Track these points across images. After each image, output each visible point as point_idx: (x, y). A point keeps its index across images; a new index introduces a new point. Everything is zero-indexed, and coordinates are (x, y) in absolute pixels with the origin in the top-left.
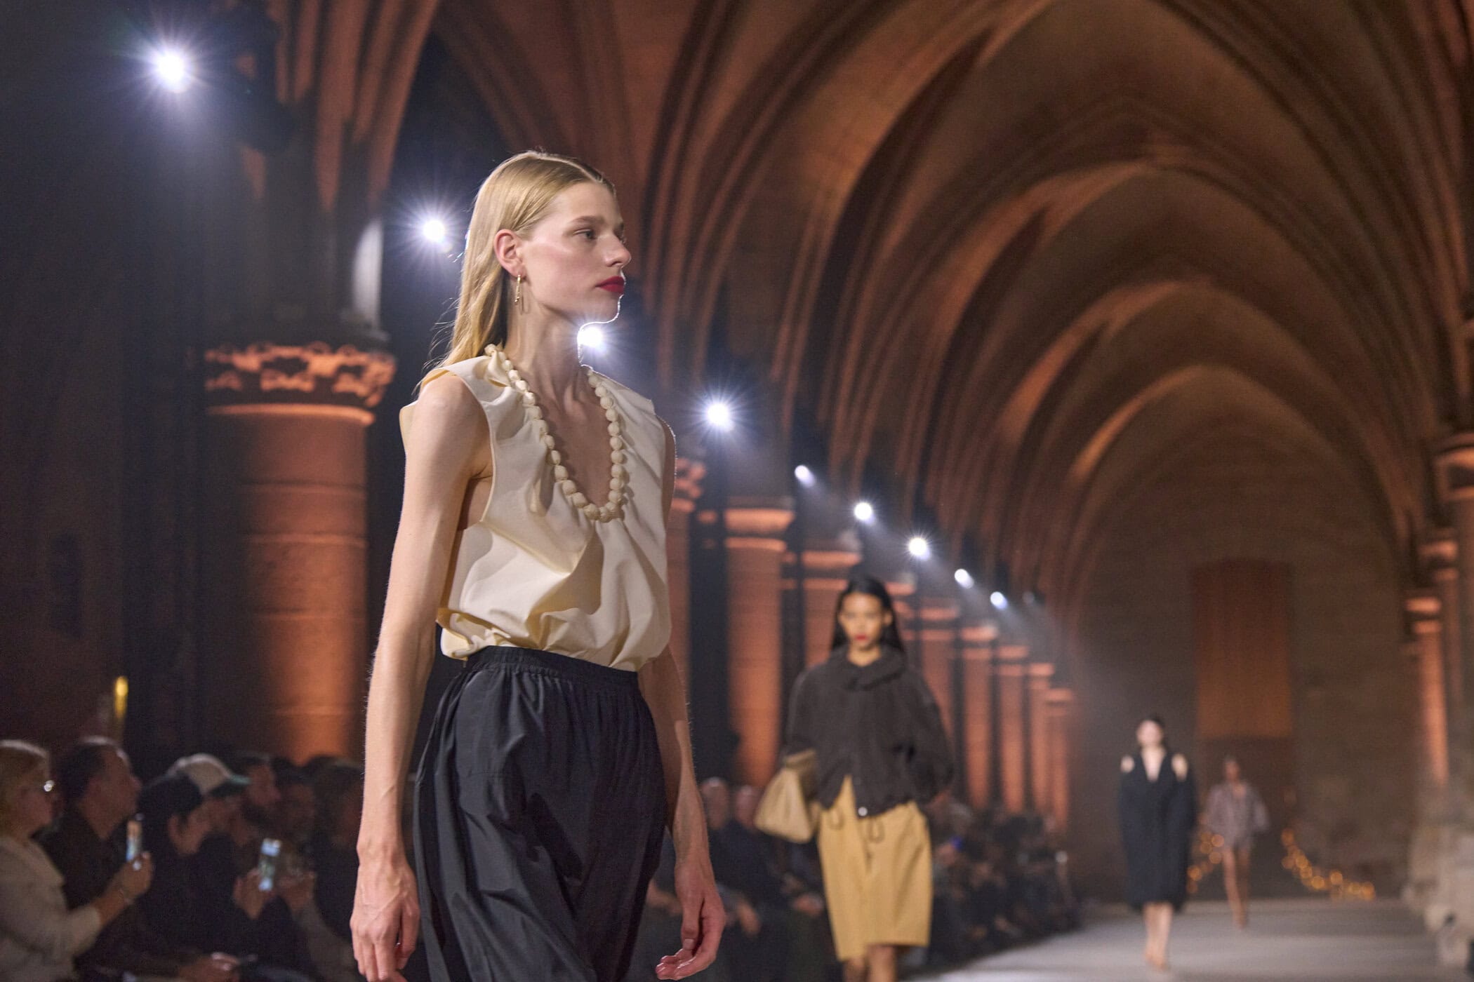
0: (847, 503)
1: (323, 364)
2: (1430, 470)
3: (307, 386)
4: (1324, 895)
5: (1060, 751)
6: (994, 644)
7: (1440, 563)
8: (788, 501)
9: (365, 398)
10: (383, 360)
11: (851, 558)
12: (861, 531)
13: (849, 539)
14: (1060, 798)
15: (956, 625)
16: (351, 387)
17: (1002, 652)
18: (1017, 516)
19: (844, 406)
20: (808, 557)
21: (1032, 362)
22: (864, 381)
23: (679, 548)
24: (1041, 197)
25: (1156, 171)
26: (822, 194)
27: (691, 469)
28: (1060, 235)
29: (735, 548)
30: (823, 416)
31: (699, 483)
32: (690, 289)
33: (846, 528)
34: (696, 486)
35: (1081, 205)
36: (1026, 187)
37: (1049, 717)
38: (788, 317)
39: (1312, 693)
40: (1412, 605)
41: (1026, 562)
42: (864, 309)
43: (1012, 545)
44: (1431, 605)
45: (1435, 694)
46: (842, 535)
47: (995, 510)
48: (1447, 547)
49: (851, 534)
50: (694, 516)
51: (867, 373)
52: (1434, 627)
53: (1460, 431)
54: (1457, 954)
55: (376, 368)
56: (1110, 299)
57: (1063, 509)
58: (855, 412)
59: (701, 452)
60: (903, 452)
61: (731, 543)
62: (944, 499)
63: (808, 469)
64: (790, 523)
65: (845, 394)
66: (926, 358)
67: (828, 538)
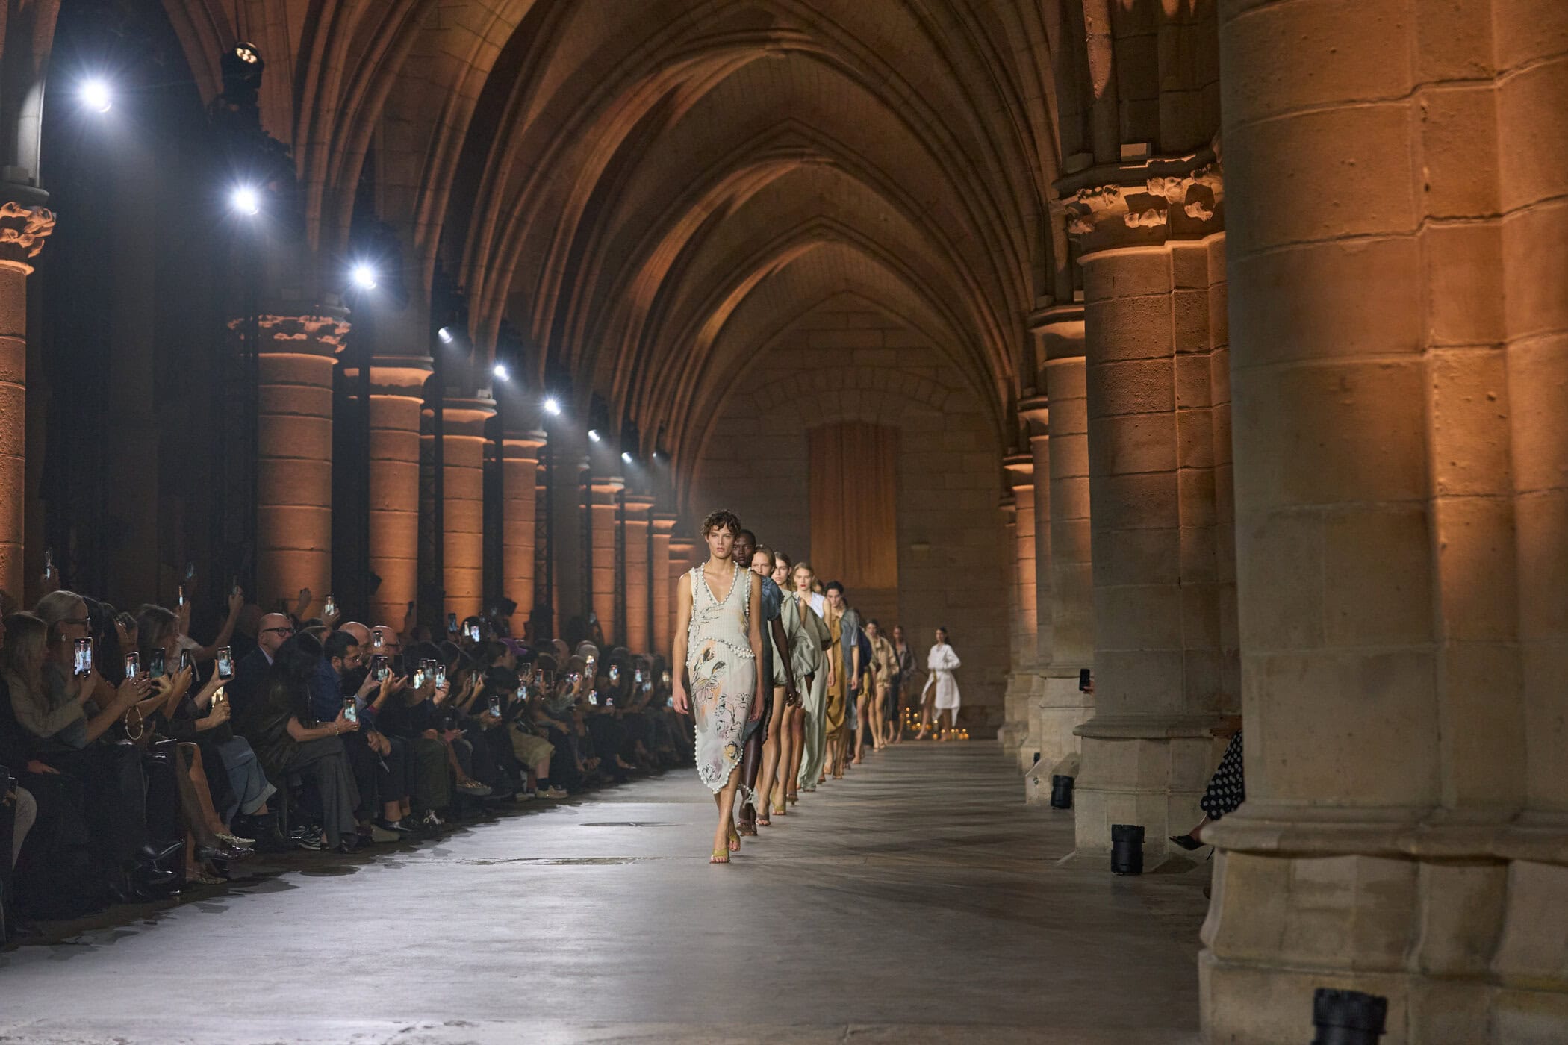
0: (484, 364)
2: (1029, 340)
6: (620, 498)
7: (1035, 428)
8: (431, 359)
9: (29, 250)
10: (44, 216)
11: (489, 414)
12: (498, 390)
13: (485, 395)
15: (586, 478)
16: (13, 240)
17: (628, 506)
18: (644, 378)
19: (483, 271)
20: (446, 411)
21: (661, 233)
22: (502, 248)
23: (323, 398)
24: (674, 76)
25: (782, 56)
26: (466, 68)
27: (337, 326)
28: (688, 114)
29: (376, 401)
30: (462, 281)
31: (344, 338)
32: (338, 159)
33: (484, 388)
34: (341, 342)
35: (708, 86)
36: (659, 67)
37: (672, 568)
38: (431, 185)
39: (916, 547)
40: (1012, 467)
41: (653, 420)
42: (502, 181)
43: (639, 405)
44: (1027, 468)
45: (1028, 551)
46: (480, 393)
47: (624, 371)
48: (1043, 414)
49: (489, 392)
50: (338, 370)
51: (505, 241)
52: (1031, 487)
53: (1055, 303)
54: (1039, 790)
55: (38, 222)
56: (740, 173)
57: (688, 369)
58: (494, 275)
59: (347, 310)
60: (538, 316)
61: (372, 397)
62: (576, 360)
63: (450, 331)
64: (429, 380)
65: (484, 260)
66: (562, 227)
67: (466, 395)
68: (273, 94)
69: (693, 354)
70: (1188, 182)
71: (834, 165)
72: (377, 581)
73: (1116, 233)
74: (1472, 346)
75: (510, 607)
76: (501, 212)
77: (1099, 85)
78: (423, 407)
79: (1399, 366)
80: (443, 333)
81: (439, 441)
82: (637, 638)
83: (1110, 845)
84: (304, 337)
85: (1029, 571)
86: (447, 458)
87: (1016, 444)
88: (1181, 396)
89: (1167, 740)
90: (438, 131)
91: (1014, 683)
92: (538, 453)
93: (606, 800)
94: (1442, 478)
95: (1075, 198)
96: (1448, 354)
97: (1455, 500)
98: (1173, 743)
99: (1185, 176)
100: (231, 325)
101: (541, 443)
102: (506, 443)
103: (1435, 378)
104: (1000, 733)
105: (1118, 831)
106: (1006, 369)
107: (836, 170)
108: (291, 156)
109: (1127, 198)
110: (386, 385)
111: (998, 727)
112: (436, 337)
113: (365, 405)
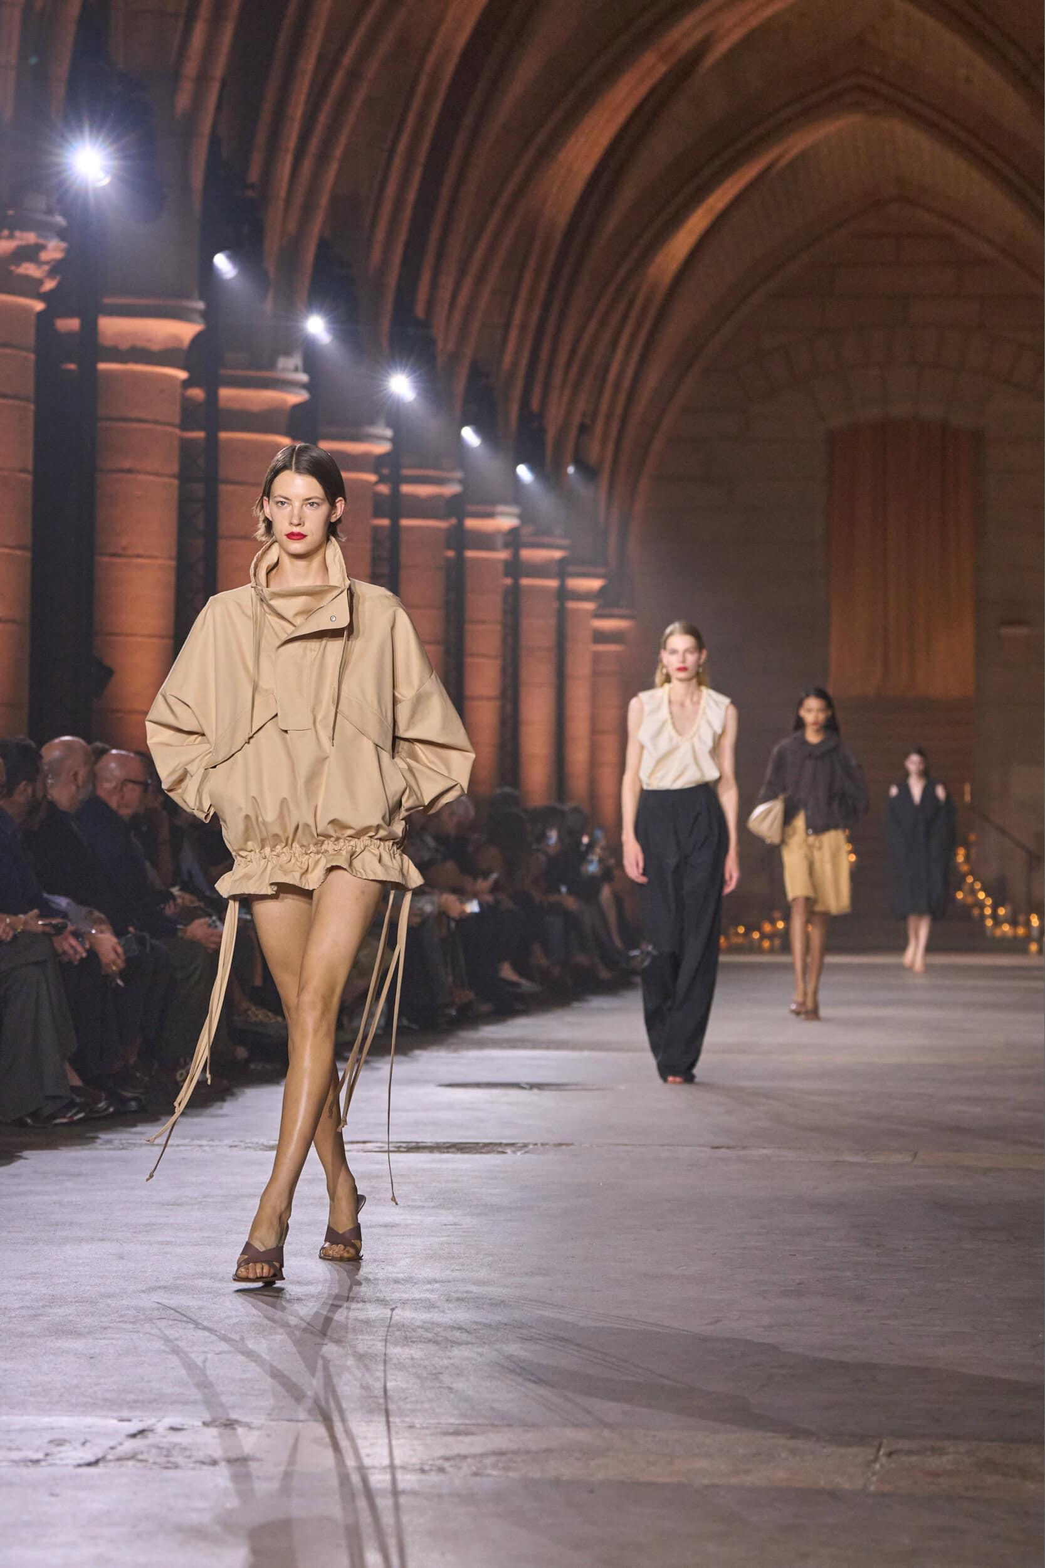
0: (290, 312)
6: (513, 539)
8: (201, 305)
11: (295, 398)
12: (311, 357)
13: (290, 366)
15: (456, 507)
17: (527, 554)
18: (557, 341)
19: (289, 159)
20: (225, 393)
21: (586, 100)
22: (323, 118)
23: (19, 367)
27: (40, 248)
29: (109, 374)
30: (254, 175)
31: (56, 268)
33: (287, 353)
34: (51, 274)
37: (597, 658)
38: (205, 10)
39: (1007, 631)
41: (569, 413)
42: (324, 6)
43: (547, 387)
46: (282, 361)
47: (523, 328)
49: (296, 360)
50: (44, 319)
51: (327, 107)
58: (307, 166)
59: (60, 220)
60: (380, 235)
61: (102, 366)
62: (442, 310)
63: (233, 258)
64: (197, 339)
65: (291, 140)
66: (421, 88)
67: (260, 367)
69: (639, 302)
76: (321, 58)
78: (186, 384)
80: (221, 262)
81: (212, 442)
86: (226, 469)
92: (377, 463)
93: (481, 1044)
101: (382, 448)
110: (124, 346)
112: (208, 267)
113: (89, 377)
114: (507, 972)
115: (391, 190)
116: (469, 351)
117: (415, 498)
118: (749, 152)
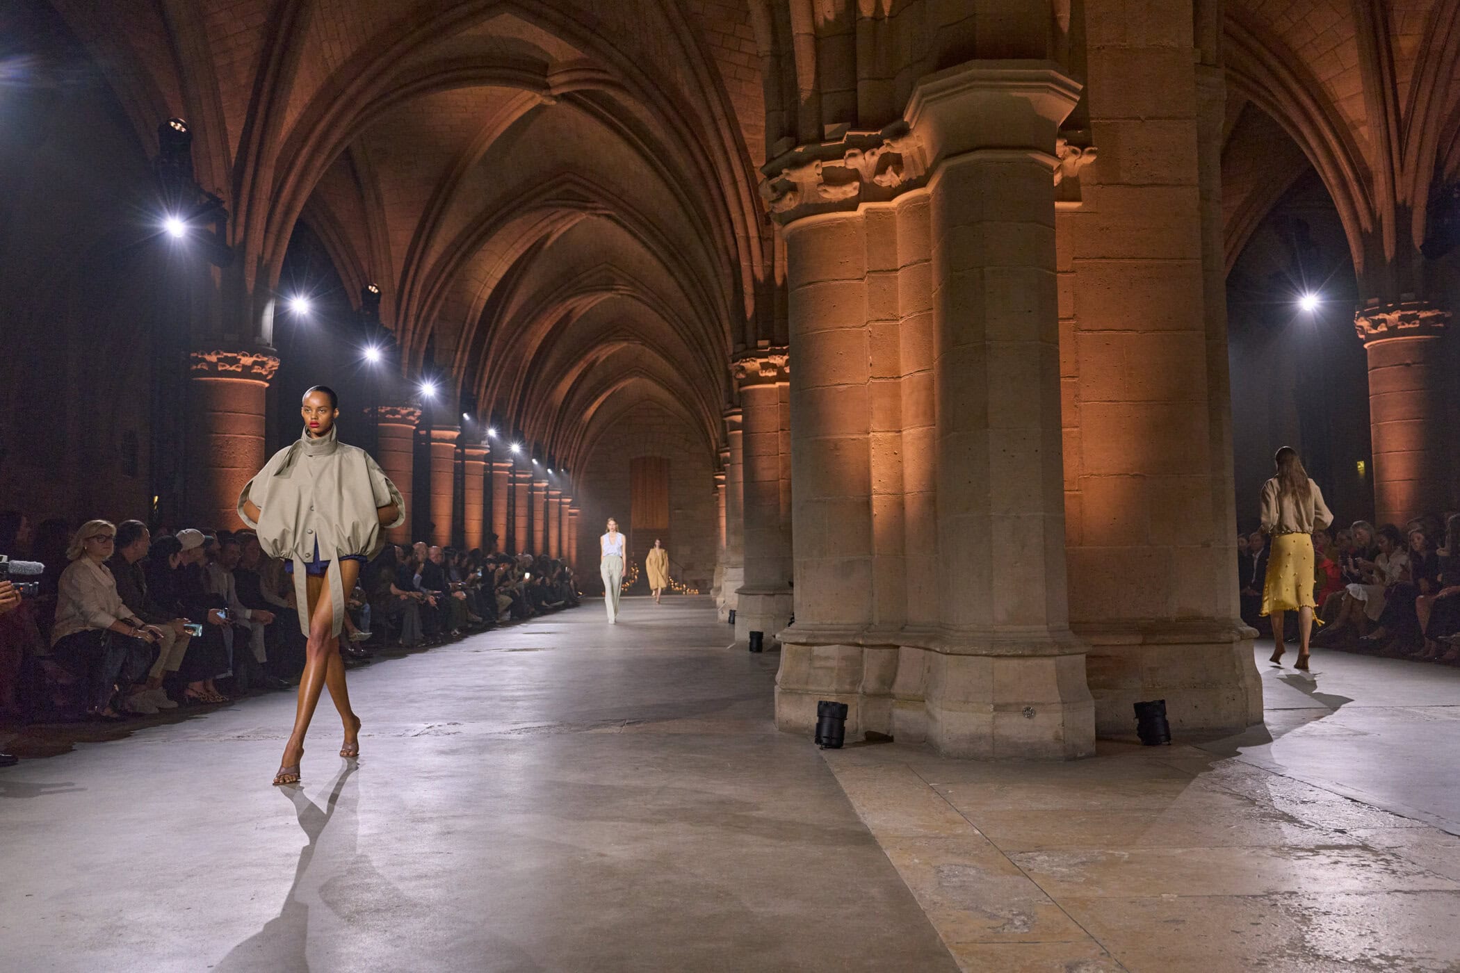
0: (484, 430)
1: (247, 360)
2: (724, 422)
3: (239, 370)
4: (680, 593)
5: (574, 535)
6: (547, 489)
7: (727, 460)
8: (460, 427)
9: (267, 376)
10: (274, 360)
11: (486, 452)
12: (491, 441)
13: (485, 443)
14: (574, 553)
15: (531, 480)
16: (259, 371)
17: (550, 492)
18: (558, 437)
19: (484, 388)
20: (467, 450)
21: (566, 373)
23: (409, 444)
24: (571, 304)
25: (619, 297)
26: (476, 298)
27: (415, 412)
28: (578, 320)
29: (434, 446)
30: (475, 392)
31: (419, 418)
32: (416, 336)
33: (484, 439)
34: (417, 419)
35: (587, 308)
36: (564, 300)
37: (570, 520)
38: (460, 349)
39: (677, 511)
40: (717, 477)
41: (562, 455)
42: (493, 348)
43: (556, 449)
44: (723, 477)
45: (723, 513)
46: (482, 442)
47: (549, 433)
48: (728, 454)
49: (486, 442)
50: (416, 432)
51: (494, 375)
52: (724, 486)
53: (733, 407)
54: (724, 616)
55: (271, 363)
56: (600, 347)
57: (578, 433)
58: (489, 391)
59: (420, 405)
60: (509, 408)
61: (432, 444)
62: (527, 428)
63: (468, 415)
64: (459, 436)
65: (485, 383)
66: (520, 369)
67: (476, 443)
68: (386, 308)
69: (580, 426)
70: (786, 357)
71: (642, 344)
72: (434, 526)
73: (755, 378)
74: (888, 431)
75: (496, 537)
76: (493, 361)
77: (749, 314)
78: (455, 448)
79: (858, 439)
80: (466, 416)
81: (463, 465)
82: (554, 550)
83: (749, 640)
84: (400, 416)
85: (723, 522)
86: (467, 471)
87: (719, 467)
88: (782, 449)
89: (773, 595)
90: (463, 326)
91: (717, 570)
92: (509, 469)
93: (536, 623)
94: (875, 487)
95: (738, 363)
96: (878, 435)
97: (880, 496)
98: (776, 596)
99: (784, 355)
100: (366, 411)
101: (510, 465)
102: (494, 464)
103: (873, 445)
104: (712, 592)
105: (752, 634)
106: (715, 434)
107: (644, 347)
108: (394, 335)
109: (761, 363)
110: (438, 438)
111: (710, 589)
112: (463, 417)
113: (429, 448)
114: (544, 603)
115: (512, 397)
116: (534, 439)
117: (519, 478)
118: (609, 387)
